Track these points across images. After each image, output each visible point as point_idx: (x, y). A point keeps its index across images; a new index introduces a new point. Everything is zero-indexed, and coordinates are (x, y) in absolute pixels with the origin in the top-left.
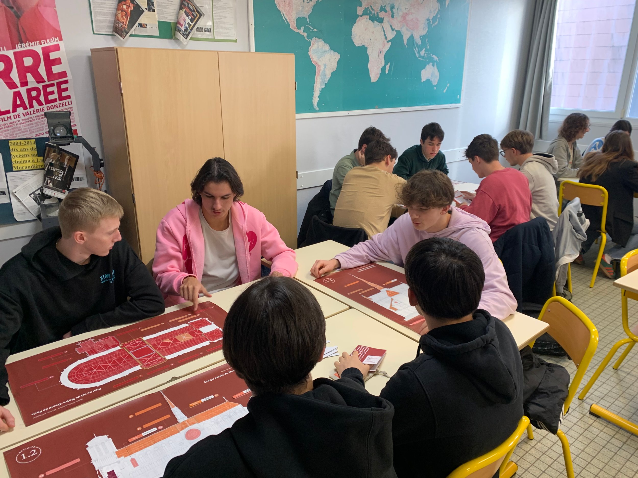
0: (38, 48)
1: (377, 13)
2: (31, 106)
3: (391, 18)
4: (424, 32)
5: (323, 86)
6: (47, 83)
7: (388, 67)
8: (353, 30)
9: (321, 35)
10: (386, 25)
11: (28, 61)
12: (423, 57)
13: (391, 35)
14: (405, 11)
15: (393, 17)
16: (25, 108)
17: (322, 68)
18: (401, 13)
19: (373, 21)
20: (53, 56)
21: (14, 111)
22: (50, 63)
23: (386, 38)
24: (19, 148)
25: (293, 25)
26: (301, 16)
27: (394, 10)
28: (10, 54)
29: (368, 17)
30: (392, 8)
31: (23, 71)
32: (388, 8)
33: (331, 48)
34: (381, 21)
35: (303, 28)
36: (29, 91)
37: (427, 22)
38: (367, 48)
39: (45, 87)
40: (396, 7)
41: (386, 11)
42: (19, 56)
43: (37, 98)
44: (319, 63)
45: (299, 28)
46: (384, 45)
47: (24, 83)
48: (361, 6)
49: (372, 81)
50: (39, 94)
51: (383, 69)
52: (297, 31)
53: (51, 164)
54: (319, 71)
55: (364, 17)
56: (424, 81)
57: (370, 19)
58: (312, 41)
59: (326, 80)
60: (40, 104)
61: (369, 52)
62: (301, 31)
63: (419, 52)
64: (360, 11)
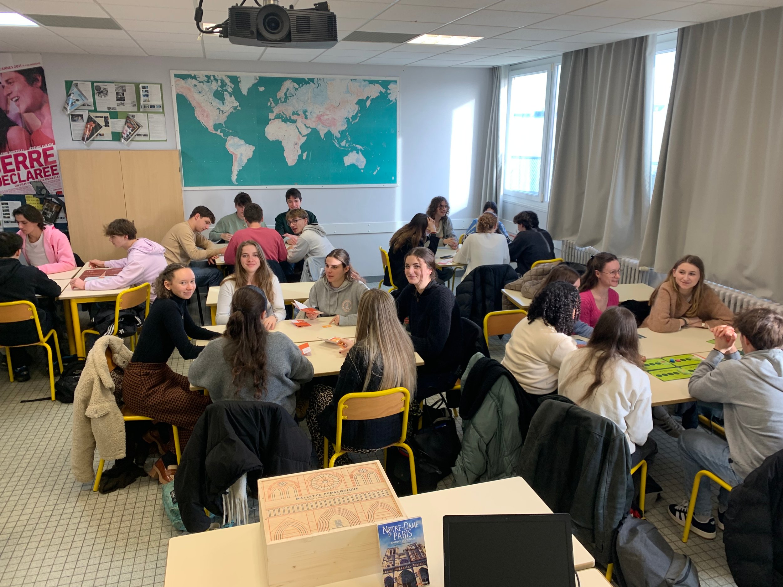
0: (40, 149)
1: (290, 117)
2: (37, 178)
3: (304, 120)
4: (344, 128)
5: (241, 168)
6: (45, 166)
7: (305, 155)
8: (266, 130)
9: (235, 134)
10: (300, 124)
11: (35, 156)
12: (345, 147)
13: (305, 131)
14: (319, 114)
15: (306, 118)
16: (33, 179)
17: (239, 156)
18: (315, 115)
19: (285, 122)
20: (48, 153)
21: (28, 180)
22: (46, 156)
23: (300, 133)
24: (30, 199)
25: (211, 129)
26: (217, 123)
27: (307, 114)
28: (26, 152)
29: (281, 120)
30: (305, 112)
31: (32, 161)
32: (301, 113)
33: (246, 142)
34: (294, 122)
35: (219, 130)
36: (35, 171)
37: (345, 120)
38: (281, 142)
39: (44, 169)
40: (309, 111)
41: (299, 115)
42: (30, 154)
43: (40, 174)
44: (236, 153)
45: (217, 130)
46: (299, 139)
47: (32, 167)
48: (272, 112)
49: (289, 165)
50: (41, 172)
51: (300, 156)
52: (214, 132)
53: (46, 209)
54: (236, 158)
55: (276, 120)
56: (348, 166)
57: (282, 121)
58: (228, 139)
59: (243, 164)
60: (42, 177)
61: (284, 144)
62: (218, 132)
63: (339, 143)
64: (271, 116)
